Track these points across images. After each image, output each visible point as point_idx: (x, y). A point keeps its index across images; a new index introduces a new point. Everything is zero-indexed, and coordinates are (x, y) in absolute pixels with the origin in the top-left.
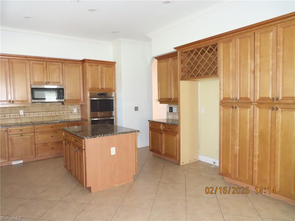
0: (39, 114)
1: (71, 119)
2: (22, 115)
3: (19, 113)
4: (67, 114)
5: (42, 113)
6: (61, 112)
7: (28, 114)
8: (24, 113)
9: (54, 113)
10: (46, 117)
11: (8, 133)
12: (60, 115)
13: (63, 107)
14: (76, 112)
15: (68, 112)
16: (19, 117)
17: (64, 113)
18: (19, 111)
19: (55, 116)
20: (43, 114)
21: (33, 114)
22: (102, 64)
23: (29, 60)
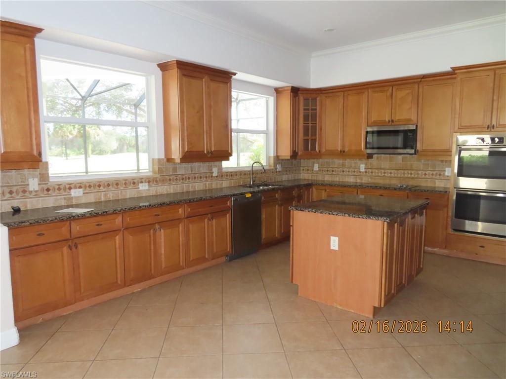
0: (385, 173)
1: (438, 187)
2: (363, 172)
3: (359, 168)
4: (431, 176)
5: (389, 171)
6: (420, 172)
7: (370, 171)
8: (365, 168)
9: (408, 173)
10: (395, 178)
11: (327, 193)
12: (418, 178)
13: (425, 163)
14: (450, 175)
15: (434, 173)
16: (359, 173)
17: (425, 174)
18: (360, 166)
19: (409, 178)
20: (391, 173)
21: (377, 171)
22: (498, 68)
23: (368, 89)
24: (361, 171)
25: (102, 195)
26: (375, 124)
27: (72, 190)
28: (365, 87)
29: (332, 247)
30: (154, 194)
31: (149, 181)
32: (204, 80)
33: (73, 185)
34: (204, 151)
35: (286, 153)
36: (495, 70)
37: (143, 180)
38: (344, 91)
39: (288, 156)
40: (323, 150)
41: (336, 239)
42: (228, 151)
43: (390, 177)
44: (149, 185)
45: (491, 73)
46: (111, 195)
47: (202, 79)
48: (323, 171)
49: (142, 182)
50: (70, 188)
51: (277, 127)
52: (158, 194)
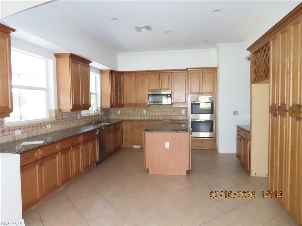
0: (156, 114)
1: (180, 119)
2: (145, 114)
3: (143, 112)
4: (176, 114)
5: (158, 113)
6: (172, 113)
7: (149, 113)
8: (146, 112)
9: (167, 114)
10: (160, 116)
11: (131, 125)
12: (171, 115)
13: (174, 108)
14: (184, 113)
16: (143, 115)
17: (174, 114)
18: (143, 111)
19: (167, 116)
20: (158, 114)
21: (152, 113)
22: (203, 70)
23: (148, 74)
24: (144, 113)
25: (30, 133)
26: (152, 90)
27: (16, 131)
28: (146, 73)
29: (166, 147)
30: (54, 131)
31: (52, 123)
32: (80, 64)
33: (16, 127)
34: (80, 105)
35: (108, 105)
36: (202, 70)
37: (49, 123)
38: (136, 74)
39: (109, 107)
40: (125, 103)
41: (168, 143)
42: (89, 104)
43: (158, 116)
44: (51, 125)
45: (201, 72)
46: (34, 133)
47: (79, 64)
48: (123, 114)
49: (48, 124)
50: (15, 130)
51: (101, 91)
52: (55, 131)
